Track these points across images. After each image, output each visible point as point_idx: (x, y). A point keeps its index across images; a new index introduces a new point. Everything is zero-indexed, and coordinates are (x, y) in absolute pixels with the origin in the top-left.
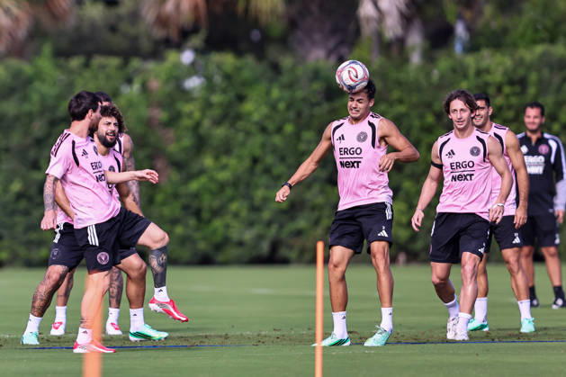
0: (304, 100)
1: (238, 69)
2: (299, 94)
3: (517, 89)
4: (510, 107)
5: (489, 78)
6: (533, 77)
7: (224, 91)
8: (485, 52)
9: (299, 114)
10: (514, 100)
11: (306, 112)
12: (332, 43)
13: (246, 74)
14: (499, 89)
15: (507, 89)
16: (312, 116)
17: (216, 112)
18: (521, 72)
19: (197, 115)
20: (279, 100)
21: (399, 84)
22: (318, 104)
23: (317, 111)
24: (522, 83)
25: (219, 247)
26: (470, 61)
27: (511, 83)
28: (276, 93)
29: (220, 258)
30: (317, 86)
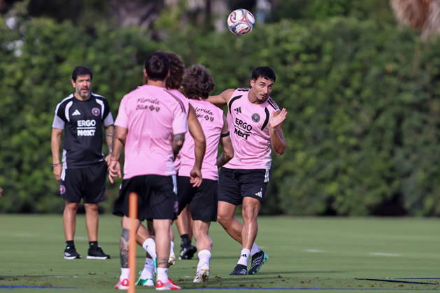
0: (117, 62)
1: (57, 33)
2: (114, 58)
3: (314, 57)
4: (307, 73)
5: (288, 47)
6: (328, 46)
7: (44, 53)
8: (285, 22)
9: (113, 77)
10: (311, 67)
11: (120, 74)
12: (144, 11)
13: (64, 38)
14: (297, 57)
15: (304, 57)
16: (124, 78)
17: (36, 72)
18: (317, 41)
19: (19, 75)
20: (95, 62)
21: (204, 49)
22: (131, 67)
23: (129, 73)
24: (318, 51)
25: (38, 196)
26: (271, 29)
27: (308, 51)
28: (91, 56)
29: (40, 207)
30: (129, 50)
